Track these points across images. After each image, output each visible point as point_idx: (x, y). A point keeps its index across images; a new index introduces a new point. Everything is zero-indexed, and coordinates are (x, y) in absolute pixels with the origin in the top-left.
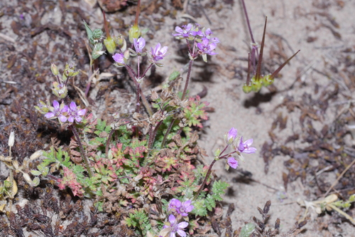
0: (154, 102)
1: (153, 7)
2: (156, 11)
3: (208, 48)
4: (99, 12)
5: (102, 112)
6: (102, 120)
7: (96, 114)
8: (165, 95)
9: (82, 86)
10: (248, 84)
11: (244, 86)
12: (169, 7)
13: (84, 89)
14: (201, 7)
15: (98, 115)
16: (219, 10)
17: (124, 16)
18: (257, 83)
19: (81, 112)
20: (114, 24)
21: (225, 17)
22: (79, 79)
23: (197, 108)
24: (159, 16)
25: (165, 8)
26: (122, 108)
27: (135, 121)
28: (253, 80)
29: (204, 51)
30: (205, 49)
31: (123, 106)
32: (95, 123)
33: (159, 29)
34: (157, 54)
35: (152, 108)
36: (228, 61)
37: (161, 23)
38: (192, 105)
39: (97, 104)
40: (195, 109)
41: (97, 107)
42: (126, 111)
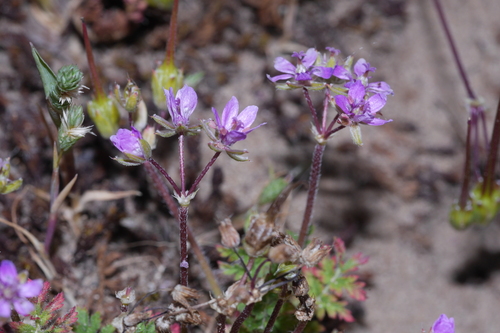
0: (226, 260)
1: (208, 30)
2: (217, 39)
3: (364, 108)
4: (74, 47)
5: (89, 292)
6: (91, 312)
7: (77, 297)
8: (259, 235)
9: (36, 228)
10: (463, 204)
11: (454, 212)
12: (247, 28)
13: (42, 236)
14: (327, 28)
15: (81, 301)
16: (370, 34)
17: (139, 53)
18: (486, 202)
19: (29, 289)
20: (112, 73)
21: (385, 50)
22: (27, 209)
23: (338, 272)
24: (223, 51)
25: (238, 31)
26: (142, 280)
27: (178, 310)
28: (475, 194)
29: (352, 116)
30: (357, 111)
31: (143, 275)
32: (69, 321)
33: (225, 81)
34: (229, 126)
35: (219, 277)
36: (401, 155)
37: (231, 68)
38: (325, 262)
39: (77, 273)
40: (332, 274)
41: (75, 281)
42: (152, 287)
